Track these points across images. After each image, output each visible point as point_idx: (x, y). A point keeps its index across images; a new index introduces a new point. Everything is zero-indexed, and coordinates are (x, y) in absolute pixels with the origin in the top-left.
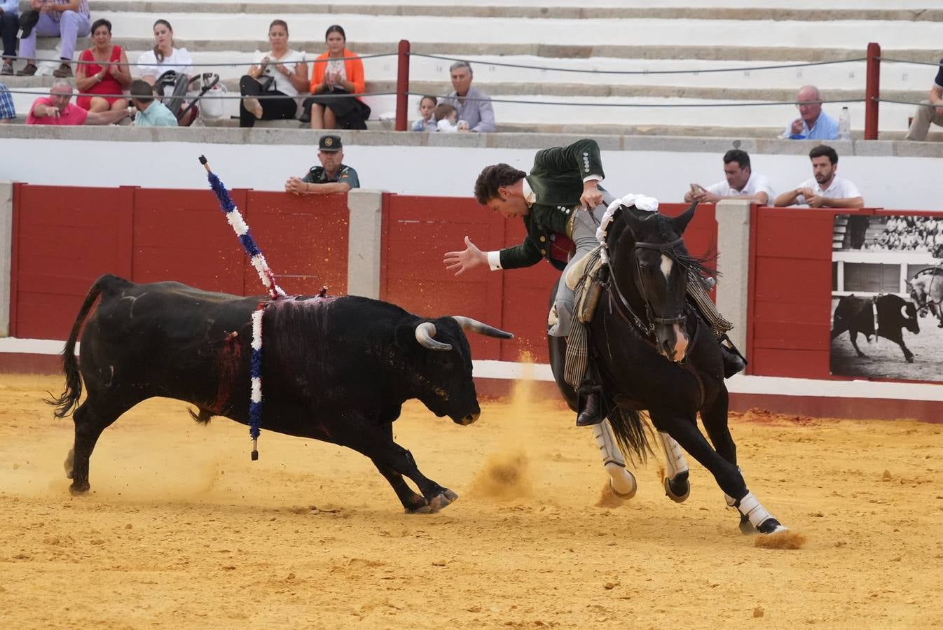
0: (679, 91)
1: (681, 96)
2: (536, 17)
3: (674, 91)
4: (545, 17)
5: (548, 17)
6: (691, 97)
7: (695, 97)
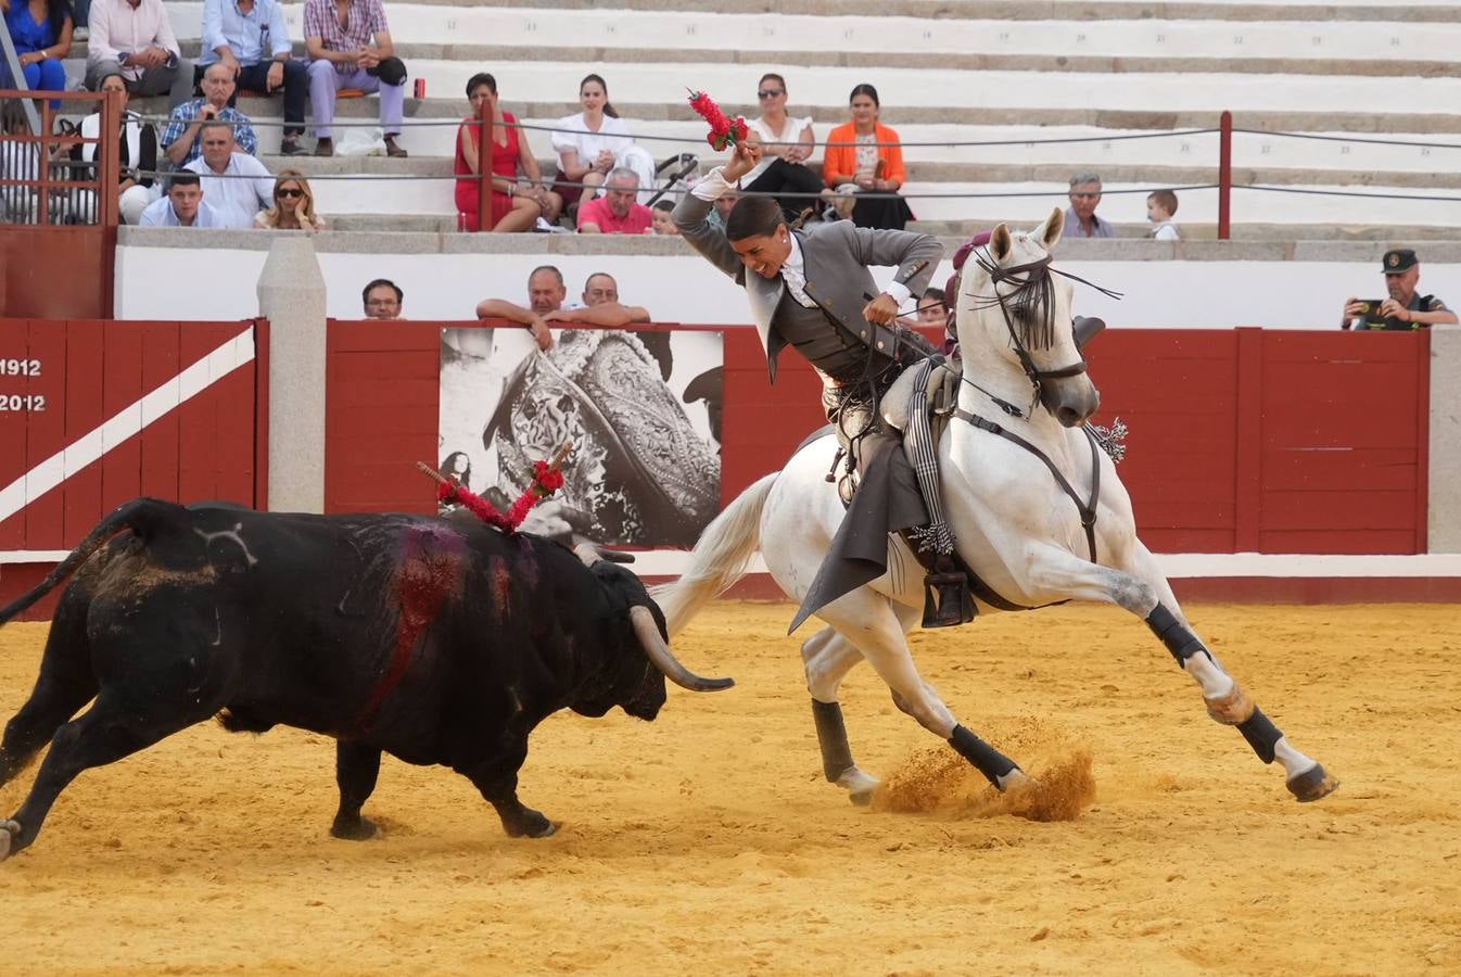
0: (1363, 177)
1: (1366, 184)
2: (1051, 70)
3: (1355, 177)
4: (1064, 71)
5: (1068, 70)
6: (1383, 185)
7: (1388, 185)
